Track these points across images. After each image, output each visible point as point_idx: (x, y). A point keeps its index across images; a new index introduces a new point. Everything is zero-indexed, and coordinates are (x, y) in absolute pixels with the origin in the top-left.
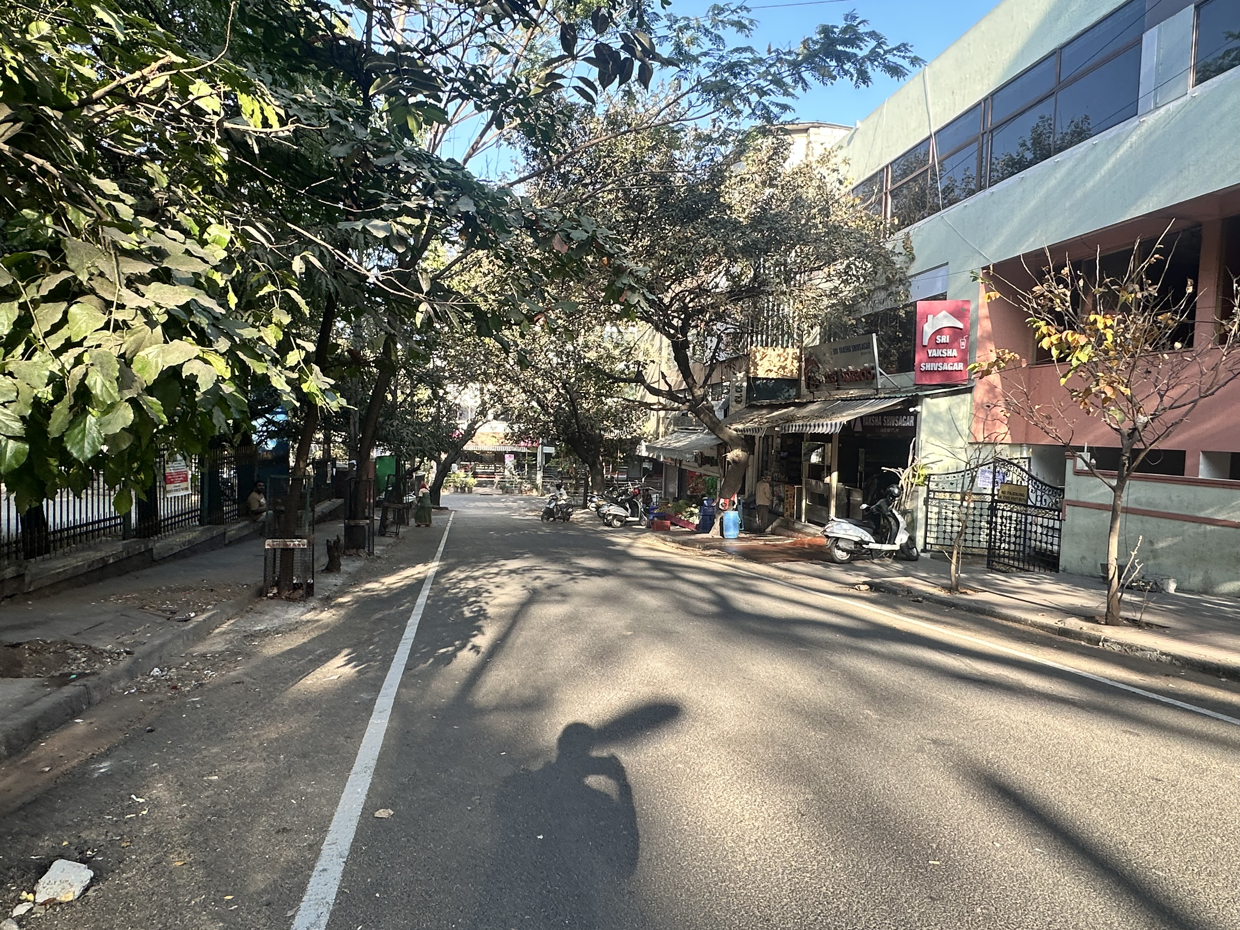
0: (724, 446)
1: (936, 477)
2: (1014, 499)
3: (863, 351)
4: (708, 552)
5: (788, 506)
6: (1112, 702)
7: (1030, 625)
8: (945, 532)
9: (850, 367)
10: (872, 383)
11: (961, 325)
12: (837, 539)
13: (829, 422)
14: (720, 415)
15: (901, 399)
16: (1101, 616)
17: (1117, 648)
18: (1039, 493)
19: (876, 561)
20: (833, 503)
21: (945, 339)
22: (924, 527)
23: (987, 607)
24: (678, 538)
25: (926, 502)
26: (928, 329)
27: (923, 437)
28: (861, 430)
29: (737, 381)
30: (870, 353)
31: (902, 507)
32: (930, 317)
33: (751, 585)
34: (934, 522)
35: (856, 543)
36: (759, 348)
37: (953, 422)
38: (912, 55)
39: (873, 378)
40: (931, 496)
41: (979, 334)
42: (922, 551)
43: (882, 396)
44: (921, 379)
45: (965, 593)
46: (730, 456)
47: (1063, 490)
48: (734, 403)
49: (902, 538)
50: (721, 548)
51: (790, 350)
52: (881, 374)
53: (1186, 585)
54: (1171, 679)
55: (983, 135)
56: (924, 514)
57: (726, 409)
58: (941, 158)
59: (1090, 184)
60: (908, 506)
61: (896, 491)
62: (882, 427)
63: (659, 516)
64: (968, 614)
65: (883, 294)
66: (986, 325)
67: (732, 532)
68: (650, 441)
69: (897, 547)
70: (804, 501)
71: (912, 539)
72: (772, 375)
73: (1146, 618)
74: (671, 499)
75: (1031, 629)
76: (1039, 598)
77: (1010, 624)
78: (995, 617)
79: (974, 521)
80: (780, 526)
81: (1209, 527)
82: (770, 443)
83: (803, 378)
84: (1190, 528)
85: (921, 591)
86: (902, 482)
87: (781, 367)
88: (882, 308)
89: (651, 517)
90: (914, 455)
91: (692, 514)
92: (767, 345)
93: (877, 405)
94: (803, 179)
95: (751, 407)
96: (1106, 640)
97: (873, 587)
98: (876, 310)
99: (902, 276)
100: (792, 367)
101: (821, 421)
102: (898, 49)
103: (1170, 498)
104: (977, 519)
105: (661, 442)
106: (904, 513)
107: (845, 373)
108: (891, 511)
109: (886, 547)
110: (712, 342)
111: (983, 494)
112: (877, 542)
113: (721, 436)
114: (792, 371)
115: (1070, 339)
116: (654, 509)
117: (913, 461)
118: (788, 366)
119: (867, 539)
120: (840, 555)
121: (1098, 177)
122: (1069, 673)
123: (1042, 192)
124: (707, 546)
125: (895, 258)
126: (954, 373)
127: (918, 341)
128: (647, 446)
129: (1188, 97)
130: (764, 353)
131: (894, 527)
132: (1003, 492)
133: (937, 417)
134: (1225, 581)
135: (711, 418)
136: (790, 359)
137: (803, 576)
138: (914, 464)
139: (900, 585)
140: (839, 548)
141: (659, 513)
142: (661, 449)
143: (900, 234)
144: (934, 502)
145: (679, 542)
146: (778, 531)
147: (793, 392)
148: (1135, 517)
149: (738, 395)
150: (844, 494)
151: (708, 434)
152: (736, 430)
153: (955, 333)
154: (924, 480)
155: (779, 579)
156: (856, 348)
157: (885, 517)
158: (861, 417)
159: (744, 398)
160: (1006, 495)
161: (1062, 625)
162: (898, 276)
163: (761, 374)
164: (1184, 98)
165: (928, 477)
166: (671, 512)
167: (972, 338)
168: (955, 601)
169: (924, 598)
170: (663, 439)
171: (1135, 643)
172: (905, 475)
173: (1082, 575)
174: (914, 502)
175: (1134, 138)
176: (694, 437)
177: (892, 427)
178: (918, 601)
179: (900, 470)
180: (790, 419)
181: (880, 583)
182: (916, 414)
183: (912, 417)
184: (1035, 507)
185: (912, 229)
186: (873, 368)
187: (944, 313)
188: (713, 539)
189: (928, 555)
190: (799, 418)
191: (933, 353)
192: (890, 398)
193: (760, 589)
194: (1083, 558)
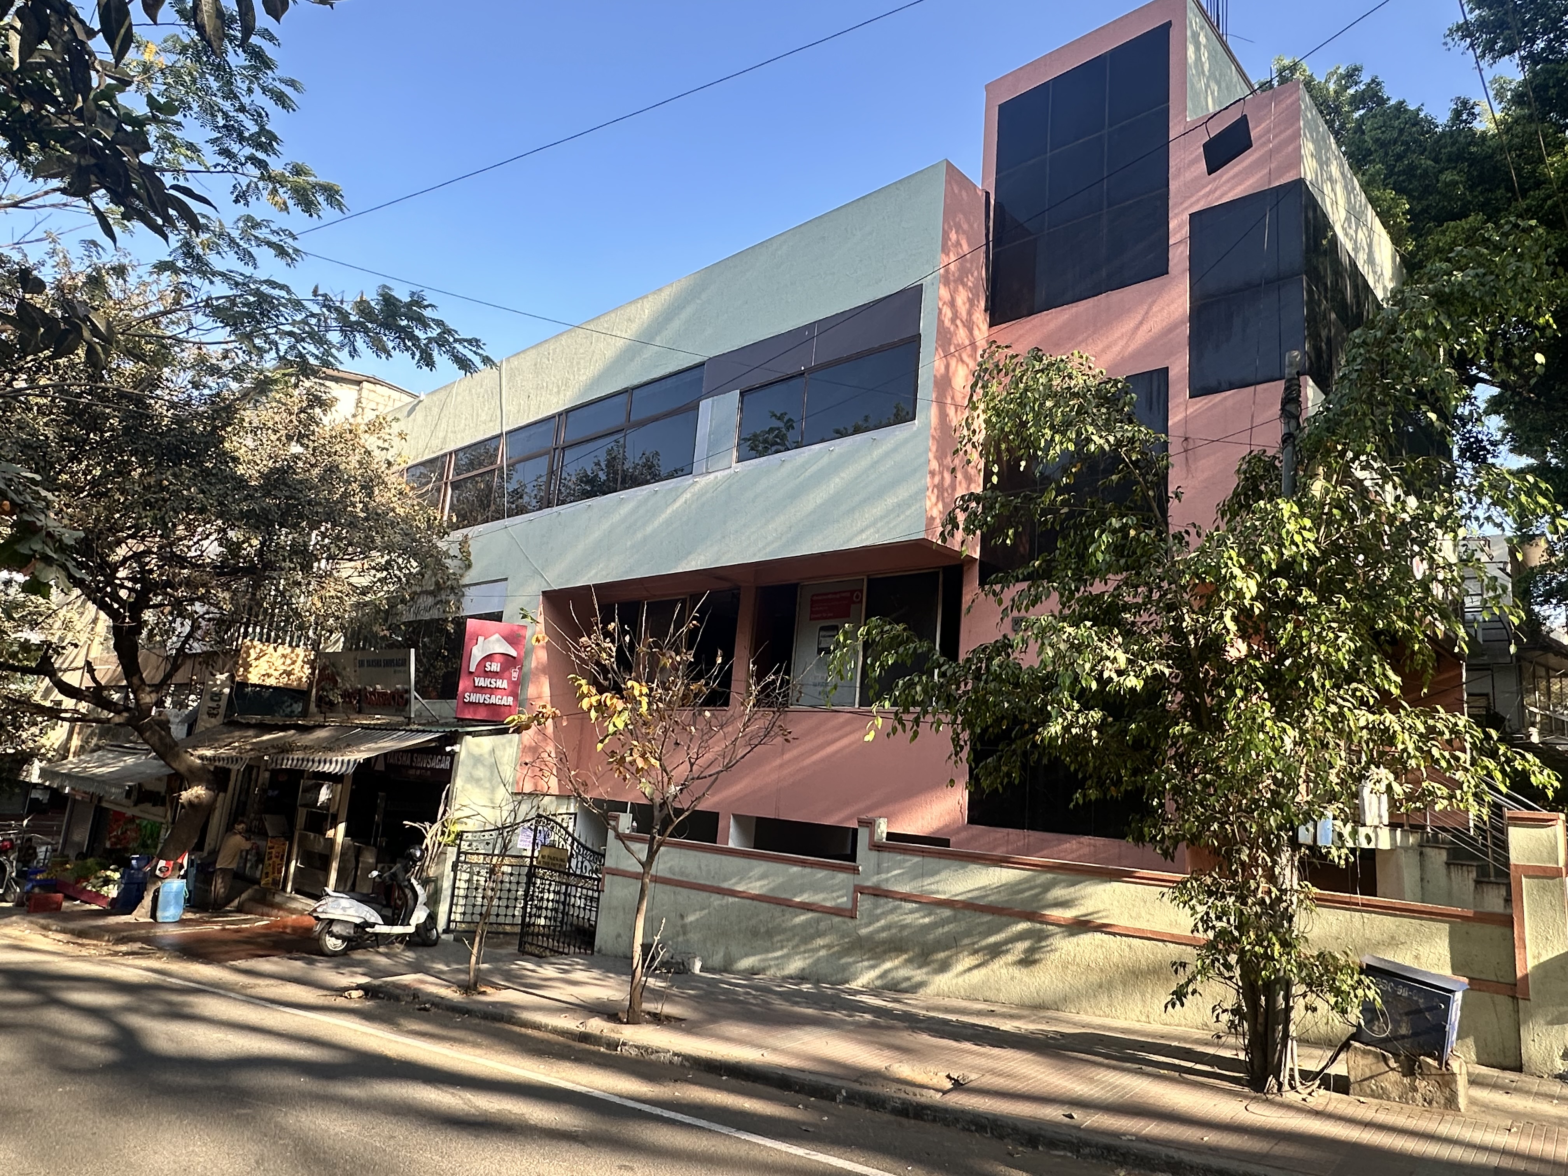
0: (179, 781)
1: (470, 834)
2: (554, 865)
3: (398, 669)
4: (124, 948)
5: (270, 870)
6: (616, 1128)
7: (550, 1031)
8: (474, 906)
9: (378, 687)
10: (403, 710)
11: (514, 653)
12: (331, 922)
13: (340, 759)
14: (178, 731)
15: (437, 735)
16: (623, 1012)
17: (634, 1052)
18: (580, 858)
19: (382, 949)
20: (335, 865)
21: (495, 667)
22: (449, 900)
23: (505, 1012)
24: (71, 925)
25: (455, 867)
26: (477, 653)
27: (459, 783)
28: (383, 769)
29: (216, 685)
30: (405, 672)
31: (424, 874)
32: (481, 639)
33: (184, 1004)
34: (462, 892)
35: (356, 926)
36: (256, 643)
37: (495, 766)
38: (485, 354)
39: (406, 704)
40: (462, 858)
41: (533, 665)
42: (445, 931)
43: (416, 727)
44: (462, 712)
45: (484, 993)
46: (186, 795)
47: (604, 856)
48: (205, 717)
49: (419, 916)
50: (147, 940)
51: (300, 651)
52: (416, 698)
53: (710, 963)
54: (678, 1085)
55: (555, 449)
56: (451, 883)
57: (191, 722)
58: (512, 461)
59: (649, 529)
60: (432, 873)
61: (418, 854)
62: (411, 767)
63: (42, 884)
64: (483, 1022)
65: (430, 600)
66: (541, 656)
67: (171, 912)
68: (49, 760)
69: (411, 929)
70: (293, 863)
71: (432, 918)
72: (270, 682)
73: (668, 1009)
74: (72, 854)
75: (551, 1036)
76: (567, 993)
77: (529, 1031)
78: (514, 1024)
79: (509, 890)
80: (251, 899)
81: (731, 900)
82: (253, 776)
83: (314, 691)
84: (716, 901)
85: (430, 994)
86: (427, 841)
87: (285, 672)
88: (427, 617)
89: (29, 886)
90: (446, 806)
91: (107, 881)
92: (268, 640)
93: (407, 740)
94: (342, 445)
95: (231, 724)
96: (624, 1044)
97: (369, 991)
98: (419, 618)
99: (455, 583)
100: (302, 673)
101: (329, 756)
102: (470, 342)
103: (700, 867)
104: (514, 887)
105: (71, 764)
106: (425, 883)
107: (371, 693)
108: (409, 880)
109: (398, 930)
110: (183, 627)
111: (522, 857)
112: (386, 923)
113: (174, 765)
114: (300, 679)
115: (608, 703)
116: (36, 873)
117: (444, 813)
118: (296, 672)
119: (372, 920)
120: (332, 944)
121: (656, 523)
122: (580, 1094)
123: (606, 525)
124: (121, 936)
125: (448, 562)
126: (503, 709)
127: (464, 665)
128: (41, 769)
129: (731, 471)
130: (261, 650)
131: (411, 902)
132: (543, 857)
133: (477, 760)
134: (742, 958)
135: (161, 738)
136: (299, 663)
137: (272, 982)
138: (444, 818)
139: (405, 987)
140: (333, 935)
141: (45, 880)
142: (69, 776)
143: (457, 535)
144: (465, 866)
145: (72, 932)
146: (247, 907)
147: (298, 708)
148: (668, 887)
149: (214, 704)
150: (351, 854)
151: (154, 758)
152: (201, 757)
153: (507, 661)
154: (456, 839)
155: (232, 990)
156: (389, 663)
157: (401, 888)
158: (385, 754)
159: (222, 711)
160: (546, 860)
161: (583, 1029)
162: (449, 583)
163: (254, 678)
164: (728, 471)
165: (460, 835)
166: (70, 878)
167: (525, 669)
168: (469, 1007)
169: (433, 1004)
170: (75, 760)
171: (651, 1044)
172: (432, 833)
173: (616, 956)
174: (441, 866)
175: (687, 495)
176: (130, 760)
177: (423, 768)
178: (425, 1009)
179: (427, 824)
180: (285, 749)
181: (380, 986)
182: (453, 754)
183: (449, 758)
184: (575, 875)
185: (471, 531)
186: (408, 691)
187: (497, 636)
188: (138, 925)
189: (450, 937)
190: (299, 748)
191: (481, 682)
192: (424, 731)
193: (198, 1011)
194: (619, 936)
